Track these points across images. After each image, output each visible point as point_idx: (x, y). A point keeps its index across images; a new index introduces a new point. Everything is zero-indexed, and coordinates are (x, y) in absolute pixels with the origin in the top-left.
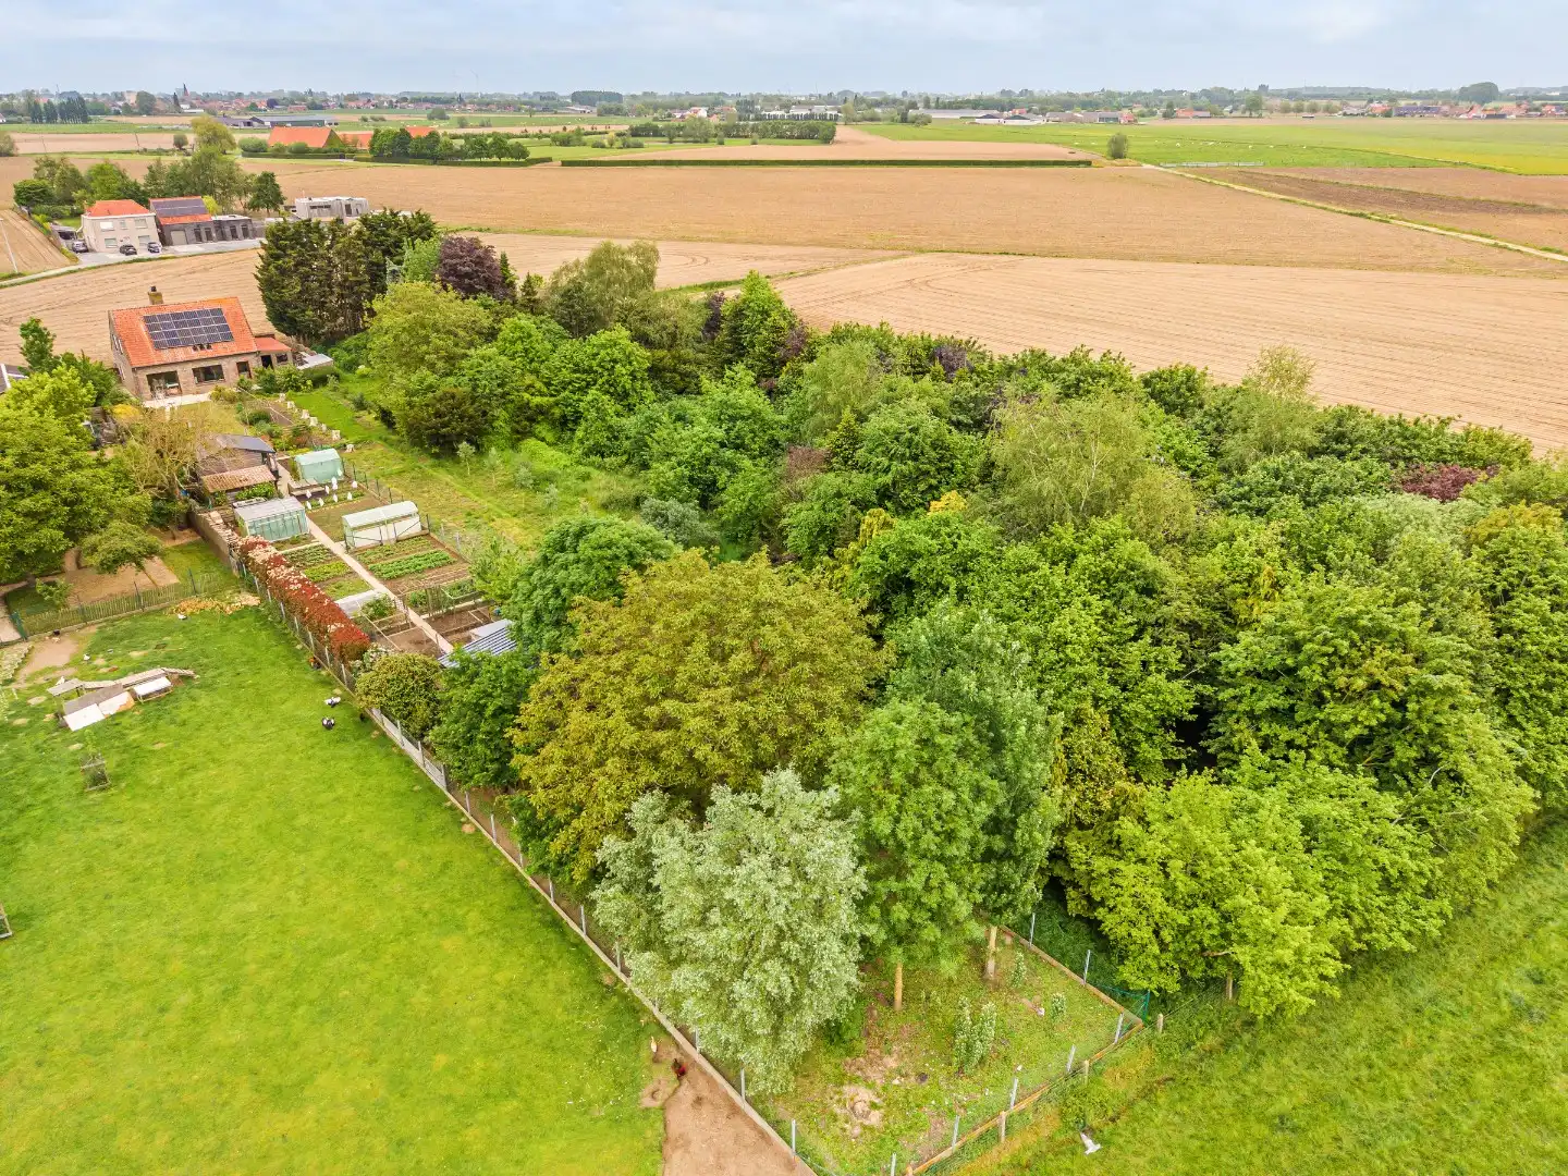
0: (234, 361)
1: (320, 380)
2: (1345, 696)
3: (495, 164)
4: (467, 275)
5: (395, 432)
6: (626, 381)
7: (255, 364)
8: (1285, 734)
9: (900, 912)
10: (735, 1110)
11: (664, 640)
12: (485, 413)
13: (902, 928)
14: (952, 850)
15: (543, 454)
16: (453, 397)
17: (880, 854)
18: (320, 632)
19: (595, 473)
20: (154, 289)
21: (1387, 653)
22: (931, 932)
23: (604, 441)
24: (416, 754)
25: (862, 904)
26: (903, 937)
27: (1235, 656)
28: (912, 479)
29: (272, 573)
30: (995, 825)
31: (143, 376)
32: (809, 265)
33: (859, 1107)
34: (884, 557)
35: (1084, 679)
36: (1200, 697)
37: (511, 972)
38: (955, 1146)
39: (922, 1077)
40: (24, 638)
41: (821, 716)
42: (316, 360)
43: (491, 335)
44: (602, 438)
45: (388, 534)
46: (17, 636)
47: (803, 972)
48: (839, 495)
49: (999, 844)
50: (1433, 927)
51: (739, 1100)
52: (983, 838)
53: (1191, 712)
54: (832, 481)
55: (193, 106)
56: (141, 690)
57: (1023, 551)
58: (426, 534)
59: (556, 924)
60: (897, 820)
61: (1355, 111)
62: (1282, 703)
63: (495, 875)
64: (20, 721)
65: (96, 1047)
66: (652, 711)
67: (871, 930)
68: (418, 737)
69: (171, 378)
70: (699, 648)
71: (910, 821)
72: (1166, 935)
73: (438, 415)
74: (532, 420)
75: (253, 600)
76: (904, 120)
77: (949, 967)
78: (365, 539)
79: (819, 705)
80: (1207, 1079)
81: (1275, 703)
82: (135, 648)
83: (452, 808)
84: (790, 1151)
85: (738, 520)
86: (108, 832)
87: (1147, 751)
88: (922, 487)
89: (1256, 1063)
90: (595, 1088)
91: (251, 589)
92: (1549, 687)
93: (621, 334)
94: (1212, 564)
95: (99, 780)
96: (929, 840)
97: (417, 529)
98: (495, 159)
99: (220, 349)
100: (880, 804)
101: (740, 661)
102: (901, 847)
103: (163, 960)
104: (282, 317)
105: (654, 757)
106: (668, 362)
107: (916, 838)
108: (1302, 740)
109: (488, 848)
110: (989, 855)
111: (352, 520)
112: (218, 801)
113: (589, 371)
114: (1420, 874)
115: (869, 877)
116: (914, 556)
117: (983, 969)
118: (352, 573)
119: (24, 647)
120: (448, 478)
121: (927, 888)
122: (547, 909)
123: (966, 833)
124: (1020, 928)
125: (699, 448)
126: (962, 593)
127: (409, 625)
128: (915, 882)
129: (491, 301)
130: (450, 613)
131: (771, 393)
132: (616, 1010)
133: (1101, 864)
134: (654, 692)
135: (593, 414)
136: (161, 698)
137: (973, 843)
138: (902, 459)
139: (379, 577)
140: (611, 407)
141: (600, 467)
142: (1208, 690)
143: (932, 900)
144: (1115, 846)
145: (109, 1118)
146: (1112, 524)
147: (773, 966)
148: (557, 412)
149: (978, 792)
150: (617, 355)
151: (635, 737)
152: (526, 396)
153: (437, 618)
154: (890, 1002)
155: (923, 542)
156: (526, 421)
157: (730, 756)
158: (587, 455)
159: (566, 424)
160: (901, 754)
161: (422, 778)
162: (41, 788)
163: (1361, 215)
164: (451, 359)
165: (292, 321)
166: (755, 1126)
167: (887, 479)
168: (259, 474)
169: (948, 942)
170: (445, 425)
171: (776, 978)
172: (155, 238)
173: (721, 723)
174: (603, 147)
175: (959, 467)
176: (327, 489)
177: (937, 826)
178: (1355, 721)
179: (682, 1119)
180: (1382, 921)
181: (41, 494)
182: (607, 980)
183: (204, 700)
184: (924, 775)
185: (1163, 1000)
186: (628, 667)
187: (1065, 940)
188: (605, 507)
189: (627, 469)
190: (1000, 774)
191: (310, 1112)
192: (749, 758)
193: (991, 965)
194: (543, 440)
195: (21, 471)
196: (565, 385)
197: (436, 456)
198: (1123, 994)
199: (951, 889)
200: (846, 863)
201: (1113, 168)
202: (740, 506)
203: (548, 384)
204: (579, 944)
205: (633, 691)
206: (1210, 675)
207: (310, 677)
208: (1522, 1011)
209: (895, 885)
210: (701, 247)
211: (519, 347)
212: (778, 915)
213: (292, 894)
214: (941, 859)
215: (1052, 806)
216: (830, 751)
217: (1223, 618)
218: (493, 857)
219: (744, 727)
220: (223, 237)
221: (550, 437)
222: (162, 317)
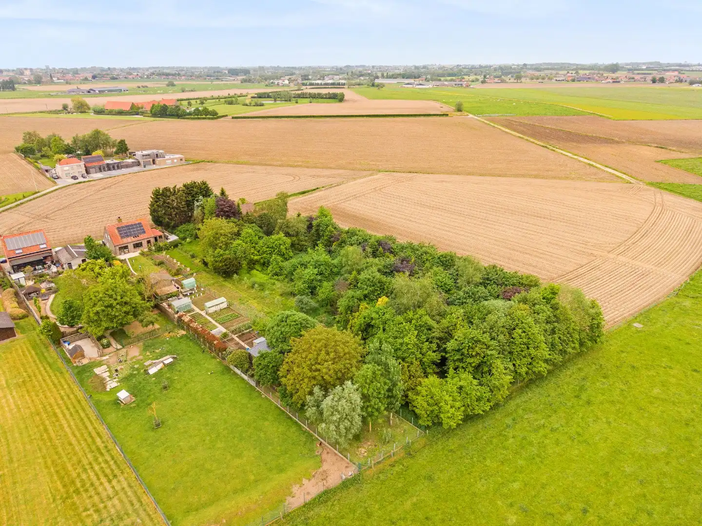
0: (146, 240)
1: (175, 245)
2: (472, 356)
3: (204, 118)
4: (227, 212)
5: (208, 268)
6: (284, 251)
7: (153, 240)
8: (461, 365)
9: (370, 410)
10: (336, 454)
11: (315, 350)
12: (240, 263)
13: (370, 413)
14: (380, 396)
15: (258, 276)
16: (230, 259)
17: (365, 397)
18: (211, 344)
19: (276, 282)
20: (119, 218)
21: (481, 346)
22: (376, 414)
23: (278, 271)
24: (245, 377)
25: (362, 408)
26: (371, 415)
27: (451, 345)
28: (373, 292)
29: (191, 325)
30: (389, 390)
31: (117, 248)
32: (338, 180)
33: (362, 452)
34: (365, 318)
35: (413, 353)
36: (442, 356)
37: (281, 429)
38: (382, 458)
39: (376, 446)
40: (123, 347)
41: (351, 367)
42: (173, 238)
43: (238, 234)
44: (278, 270)
45: (217, 308)
46: (121, 347)
47: (351, 422)
48: (353, 297)
49: (390, 394)
50: (488, 409)
51: (336, 452)
52: (387, 393)
53: (439, 360)
54: (350, 293)
55: (58, 79)
56: (166, 362)
57: (399, 318)
58: (228, 307)
59: (290, 418)
60: (368, 390)
61: (561, 79)
62: (460, 357)
63: (273, 407)
64: (135, 372)
65: (192, 449)
66: (313, 367)
67: (364, 413)
68: (246, 372)
69: (126, 247)
70: (323, 352)
71: (371, 390)
72: (428, 413)
73: (226, 265)
74: (254, 264)
75: (184, 332)
76: (373, 85)
77: (380, 421)
78: (211, 311)
79: (351, 365)
80: (436, 443)
81: (458, 357)
82: (156, 349)
83: (258, 391)
84: (348, 461)
85: (323, 300)
86: (173, 401)
87: (429, 370)
88: (376, 294)
89: (448, 440)
90: (305, 451)
91: (183, 328)
92: (522, 351)
93: (282, 235)
94: (445, 322)
95: (165, 388)
96: (375, 394)
97: (226, 306)
98: (204, 116)
99: (142, 236)
100: (365, 387)
101: (332, 355)
102: (369, 395)
103: (200, 430)
104: (158, 221)
105: (314, 378)
106: (297, 242)
107: (372, 394)
108: (464, 366)
109: (270, 401)
110: (389, 397)
111: (208, 304)
112: (197, 391)
113: (272, 247)
114: (486, 397)
115: (364, 403)
116: (372, 319)
117: (390, 423)
118: (210, 322)
119: (124, 350)
120: (230, 285)
121: (375, 404)
122: (287, 415)
123: (382, 392)
124: (397, 412)
125: (310, 276)
126: (384, 330)
127: (233, 339)
128: (372, 403)
129: (236, 220)
130: (243, 334)
131: (330, 252)
132: (307, 436)
133: (415, 397)
134: (313, 363)
135: (274, 263)
136: (170, 364)
137: (385, 394)
138: (370, 286)
139: (219, 323)
140: (279, 258)
141: (278, 280)
142: (444, 354)
143: (376, 407)
144: (418, 394)
145: (202, 462)
146: (421, 311)
147: (346, 421)
148: (262, 261)
149: (385, 383)
150: (281, 242)
151: (310, 374)
152: (252, 256)
153: (240, 336)
154: (369, 431)
155: (374, 315)
156: (252, 264)
157: (331, 377)
158: (273, 276)
159: (265, 264)
160: (368, 376)
161: (248, 383)
162: (150, 391)
163: (546, 147)
164: (227, 244)
165: (161, 222)
166: (340, 457)
167: (366, 292)
168: (173, 289)
169: (380, 416)
170: (228, 268)
171: (347, 423)
172: (84, 172)
173: (329, 371)
174: (247, 105)
175: (386, 288)
176: (193, 292)
177: (377, 391)
178: (474, 362)
179: (325, 456)
180: (477, 408)
181: (126, 306)
182: (304, 430)
183: (182, 365)
184: (374, 380)
185: (428, 427)
186: (306, 357)
187: (409, 415)
188: (281, 295)
189: (286, 280)
190: (389, 379)
191: (245, 459)
192: (335, 377)
193: (391, 422)
194: (258, 270)
195: (122, 300)
196: (264, 252)
197: (224, 277)
198: (420, 427)
199: (380, 404)
200: (359, 400)
201: (457, 117)
202: (324, 297)
203: (259, 252)
204: (296, 422)
205: (309, 363)
206: (445, 350)
207: (209, 356)
208: (508, 426)
209: (368, 404)
210: (296, 171)
211: (248, 239)
212: (347, 411)
213: (224, 414)
214: (378, 398)
215: (401, 385)
216: (354, 375)
217: (448, 335)
218: (271, 403)
219: (335, 371)
220: (109, 170)
221: (260, 269)
222: (122, 227)
